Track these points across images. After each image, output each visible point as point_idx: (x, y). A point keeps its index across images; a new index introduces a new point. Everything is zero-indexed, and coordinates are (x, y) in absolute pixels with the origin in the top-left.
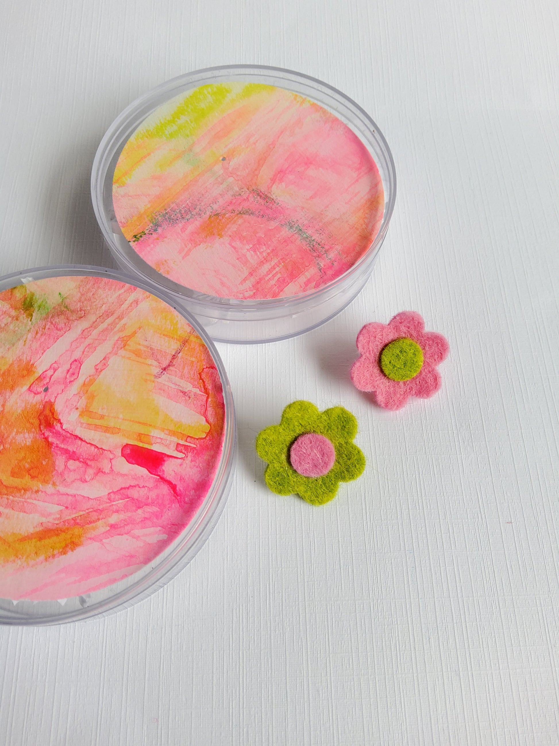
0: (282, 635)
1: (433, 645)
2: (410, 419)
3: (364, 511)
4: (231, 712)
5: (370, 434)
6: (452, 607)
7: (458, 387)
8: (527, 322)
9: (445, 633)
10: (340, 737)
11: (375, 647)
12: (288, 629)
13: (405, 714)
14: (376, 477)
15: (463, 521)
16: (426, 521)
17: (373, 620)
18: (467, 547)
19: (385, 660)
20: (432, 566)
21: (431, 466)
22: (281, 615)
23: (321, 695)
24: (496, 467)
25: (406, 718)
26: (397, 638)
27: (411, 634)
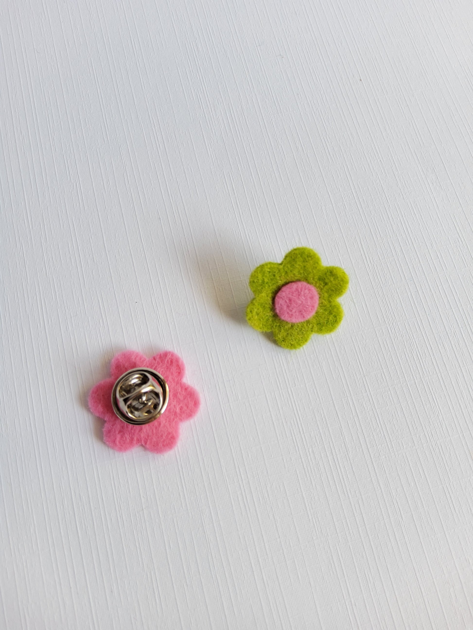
0: (320, 369)
1: (448, 349)
2: (384, 173)
3: (364, 257)
4: (294, 439)
5: (353, 193)
6: (456, 316)
7: (417, 139)
8: (459, 78)
9: (455, 337)
10: (391, 437)
11: (400, 361)
12: (324, 363)
13: (439, 407)
14: (367, 227)
15: (448, 246)
16: (418, 253)
17: (393, 340)
18: (456, 266)
19: (412, 368)
20: (431, 287)
21: (410, 209)
22: (315, 353)
23: (366, 408)
24: (463, 199)
25: (440, 410)
26: (417, 350)
27: (427, 344)
